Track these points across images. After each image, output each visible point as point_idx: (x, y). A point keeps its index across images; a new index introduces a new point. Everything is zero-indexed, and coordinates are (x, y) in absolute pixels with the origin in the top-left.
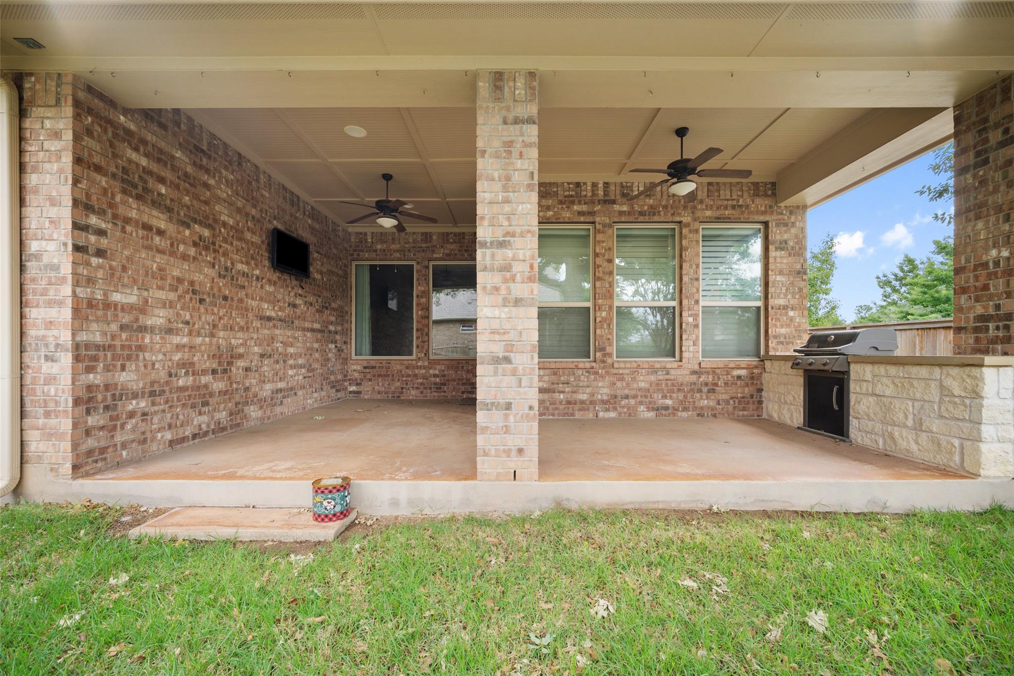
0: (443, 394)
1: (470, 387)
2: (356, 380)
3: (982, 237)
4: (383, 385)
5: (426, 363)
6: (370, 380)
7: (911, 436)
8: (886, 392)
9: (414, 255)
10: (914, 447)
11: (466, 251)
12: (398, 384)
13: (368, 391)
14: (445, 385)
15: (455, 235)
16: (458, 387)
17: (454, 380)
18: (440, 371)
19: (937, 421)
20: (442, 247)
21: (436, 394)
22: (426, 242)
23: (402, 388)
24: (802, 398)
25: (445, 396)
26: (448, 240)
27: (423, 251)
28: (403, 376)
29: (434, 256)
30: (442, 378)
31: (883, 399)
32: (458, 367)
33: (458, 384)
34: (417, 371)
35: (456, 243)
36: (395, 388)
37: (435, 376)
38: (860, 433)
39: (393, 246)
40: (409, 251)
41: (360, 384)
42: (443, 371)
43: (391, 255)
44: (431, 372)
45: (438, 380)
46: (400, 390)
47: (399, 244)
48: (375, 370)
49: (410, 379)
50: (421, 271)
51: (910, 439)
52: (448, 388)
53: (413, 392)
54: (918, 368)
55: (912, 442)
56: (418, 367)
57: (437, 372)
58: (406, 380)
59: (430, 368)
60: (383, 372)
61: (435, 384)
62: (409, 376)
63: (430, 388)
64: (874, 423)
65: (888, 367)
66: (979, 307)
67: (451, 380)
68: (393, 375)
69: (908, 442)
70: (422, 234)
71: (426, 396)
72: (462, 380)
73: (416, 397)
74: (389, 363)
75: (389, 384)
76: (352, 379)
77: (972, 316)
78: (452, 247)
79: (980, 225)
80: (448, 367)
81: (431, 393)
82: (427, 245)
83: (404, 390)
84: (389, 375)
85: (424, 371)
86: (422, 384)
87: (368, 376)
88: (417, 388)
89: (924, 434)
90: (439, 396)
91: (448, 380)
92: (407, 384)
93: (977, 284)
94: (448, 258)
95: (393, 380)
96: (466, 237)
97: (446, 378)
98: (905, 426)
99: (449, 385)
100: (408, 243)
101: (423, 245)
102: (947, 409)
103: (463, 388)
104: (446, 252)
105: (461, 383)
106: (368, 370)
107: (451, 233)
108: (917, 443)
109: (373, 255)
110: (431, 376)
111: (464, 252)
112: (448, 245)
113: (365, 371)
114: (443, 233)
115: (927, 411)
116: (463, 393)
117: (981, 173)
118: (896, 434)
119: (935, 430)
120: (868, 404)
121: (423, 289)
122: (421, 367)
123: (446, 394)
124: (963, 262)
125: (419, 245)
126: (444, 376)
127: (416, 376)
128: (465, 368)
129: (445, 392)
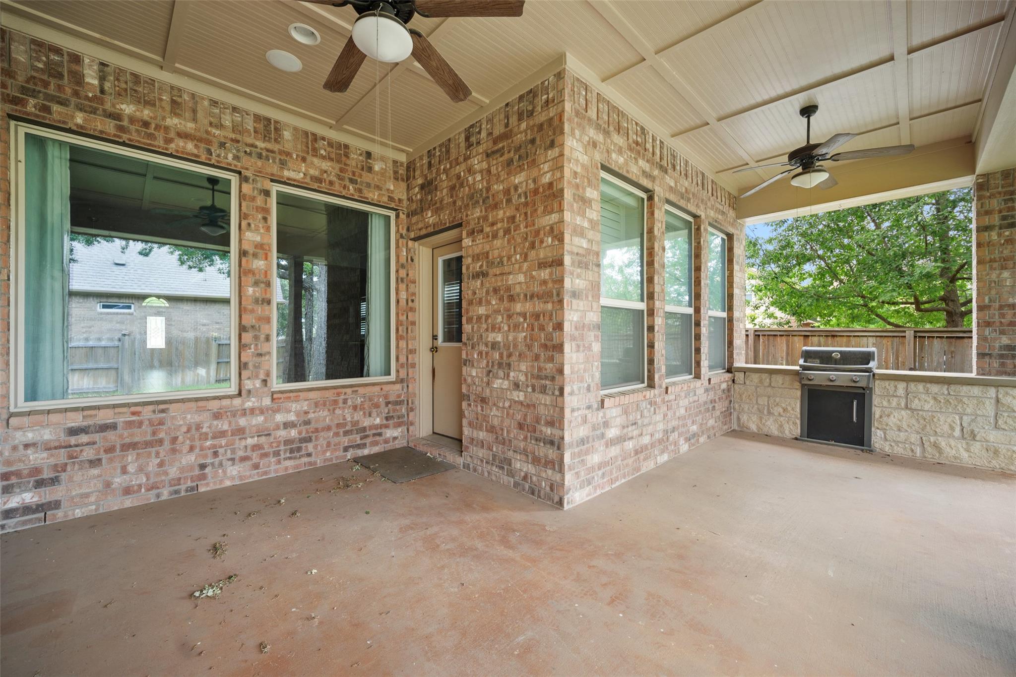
0: (306, 460)
1: (358, 437)
2: (36, 471)
3: (1008, 284)
4: (141, 470)
5: (267, 401)
6: (95, 463)
7: (961, 446)
8: (926, 406)
9: (236, 158)
10: (965, 455)
11: (352, 181)
12: (191, 459)
13: (87, 495)
14: (308, 440)
15: (330, 144)
16: (337, 440)
17: (329, 428)
18: (298, 414)
19: (994, 433)
20: (304, 160)
21: (289, 463)
22: (266, 138)
23: (203, 467)
24: (798, 409)
25: (310, 464)
26: (315, 150)
27: (260, 156)
28: (204, 437)
29: (286, 173)
30: (304, 428)
31: (921, 413)
32: (335, 402)
33: (336, 434)
34: (242, 422)
35: (331, 160)
36: (182, 470)
37: (287, 425)
38: (888, 443)
39: (173, 122)
40: (222, 145)
41: (54, 481)
42: (306, 413)
43: (168, 141)
44: (279, 418)
45: (294, 433)
46: (197, 472)
47: (195, 120)
48: (111, 435)
49: (223, 442)
50: (253, 199)
51: (960, 447)
52: (315, 447)
53: (234, 470)
54: (969, 387)
55: (962, 450)
56: (244, 412)
57: (292, 417)
58: (214, 446)
59: (278, 411)
60: (142, 435)
61: (287, 442)
62: (223, 434)
63: (277, 454)
64: (907, 434)
65: (928, 385)
66: (1005, 339)
67: (323, 429)
68: (174, 440)
69: (958, 450)
70: (257, 118)
71: (266, 473)
72: (344, 425)
73: (241, 478)
74: (163, 411)
75: (161, 464)
76: (18, 474)
77: (997, 345)
78: (326, 165)
79: (1006, 274)
80: (316, 405)
81: (279, 462)
82: (269, 146)
83: (207, 470)
84: (161, 442)
85: (261, 419)
86: (256, 447)
87: (89, 453)
88: (244, 459)
89: (978, 443)
90: (297, 467)
91: (317, 430)
92: (216, 454)
93: (1003, 320)
94: (315, 186)
95: (174, 451)
96: (352, 156)
97: (313, 425)
98: (951, 436)
99: (317, 438)
100: (220, 126)
101: (261, 144)
102: (1006, 422)
103: (345, 441)
104: (312, 172)
105: (341, 431)
106: (84, 438)
107: (323, 139)
108: (968, 450)
109: (110, 127)
110: (277, 428)
111: (347, 183)
112: (316, 161)
113: (73, 440)
114: (306, 133)
115: (981, 424)
116: (346, 449)
117: (1007, 233)
118: (943, 444)
119: (992, 440)
120: (900, 417)
121: (258, 239)
122: (252, 411)
123: (312, 459)
124: (987, 301)
125: (250, 140)
126: (307, 423)
127: (240, 432)
128: (350, 402)
129: (309, 455)
